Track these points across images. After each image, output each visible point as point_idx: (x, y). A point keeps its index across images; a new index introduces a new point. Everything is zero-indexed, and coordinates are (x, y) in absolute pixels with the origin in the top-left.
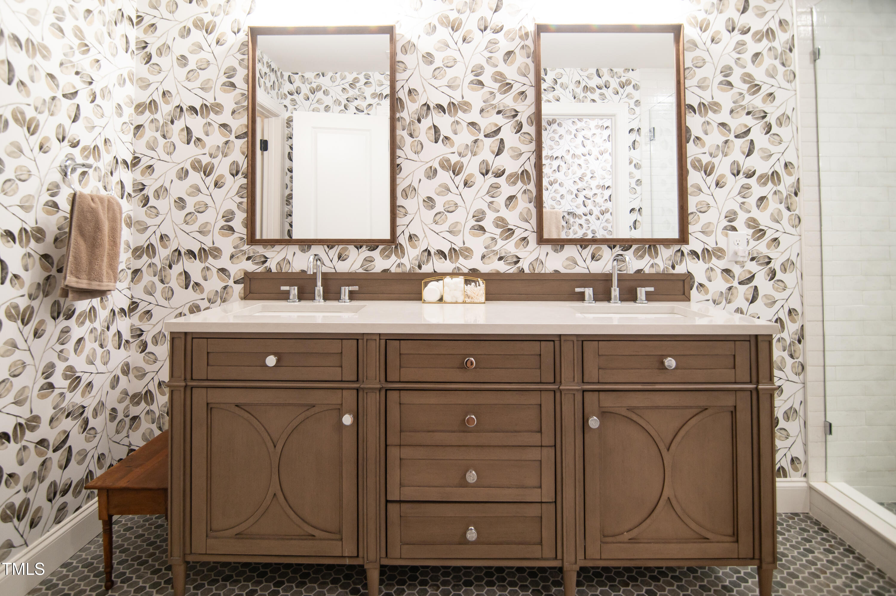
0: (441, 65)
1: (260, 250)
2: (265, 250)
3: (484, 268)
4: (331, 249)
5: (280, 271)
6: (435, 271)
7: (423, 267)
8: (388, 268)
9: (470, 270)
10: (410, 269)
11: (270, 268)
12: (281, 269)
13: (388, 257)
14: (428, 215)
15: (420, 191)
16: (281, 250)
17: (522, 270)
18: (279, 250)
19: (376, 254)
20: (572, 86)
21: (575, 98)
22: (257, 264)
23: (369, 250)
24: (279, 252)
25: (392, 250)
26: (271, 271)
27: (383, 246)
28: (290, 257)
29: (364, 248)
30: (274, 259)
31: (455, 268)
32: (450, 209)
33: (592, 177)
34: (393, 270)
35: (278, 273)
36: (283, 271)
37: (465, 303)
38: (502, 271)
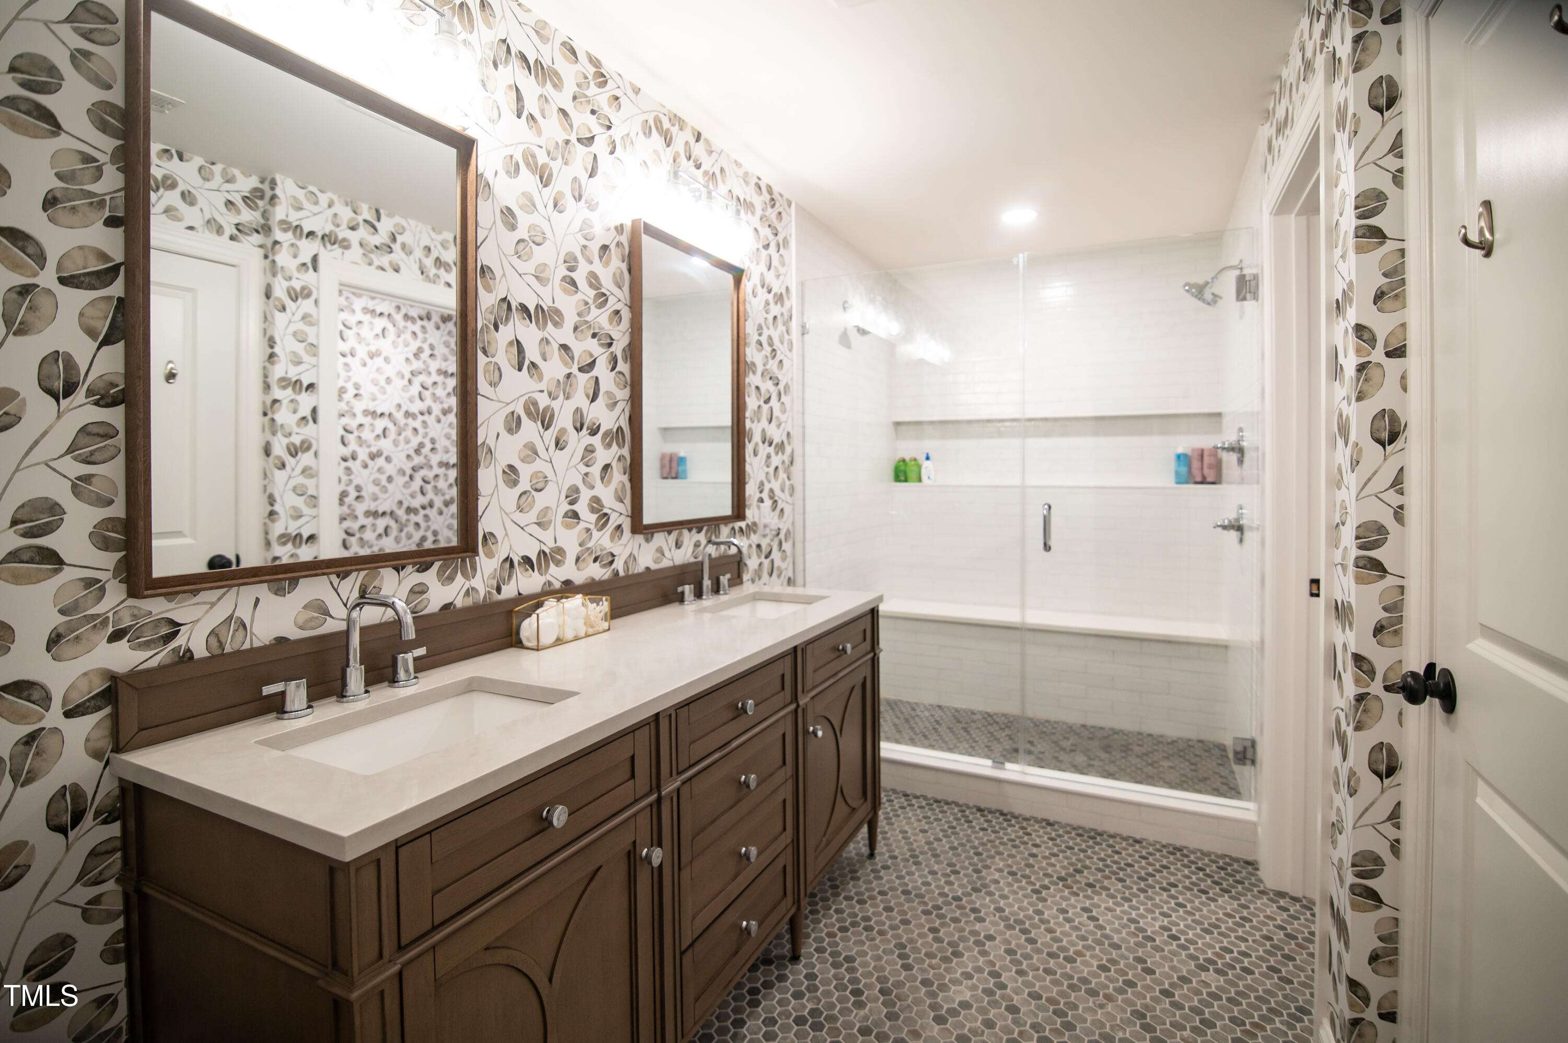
0: (526, 237)
1: (158, 607)
2: (172, 605)
3: (579, 578)
4: (343, 578)
5: (217, 651)
6: (520, 594)
7: (504, 588)
8: (451, 601)
9: (563, 583)
10: (485, 597)
11: (189, 650)
12: (221, 645)
13: (451, 579)
14: (510, 496)
15: (498, 454)
16: (219, 599)
17: (616, 574)
18: (214, 599)
19: (430, 577)
20: (418, 253)
21: (422, 273)
22: (146, 645)
23: (418, 571)
24: (213, 605)
25: (456, 566)
26: (192, 657)
27: (440, 563)
28: (244, 613)
29: (409, 568)
30: (199, 624)
31: (545, 584)
32: (539, 486)
33: (356, 395)
34: (459, 603)
35: (213, 657)
36: (228, 649)
37: (589, 636)
38: (597, 578)
